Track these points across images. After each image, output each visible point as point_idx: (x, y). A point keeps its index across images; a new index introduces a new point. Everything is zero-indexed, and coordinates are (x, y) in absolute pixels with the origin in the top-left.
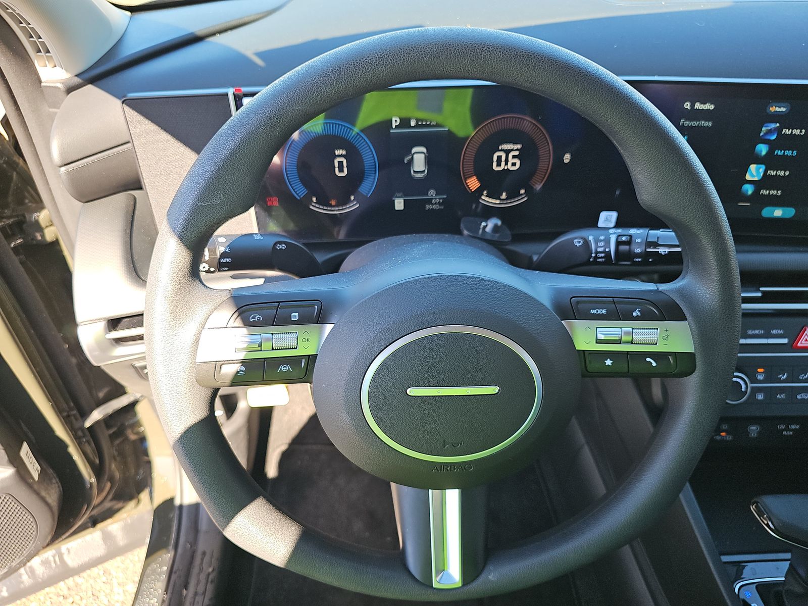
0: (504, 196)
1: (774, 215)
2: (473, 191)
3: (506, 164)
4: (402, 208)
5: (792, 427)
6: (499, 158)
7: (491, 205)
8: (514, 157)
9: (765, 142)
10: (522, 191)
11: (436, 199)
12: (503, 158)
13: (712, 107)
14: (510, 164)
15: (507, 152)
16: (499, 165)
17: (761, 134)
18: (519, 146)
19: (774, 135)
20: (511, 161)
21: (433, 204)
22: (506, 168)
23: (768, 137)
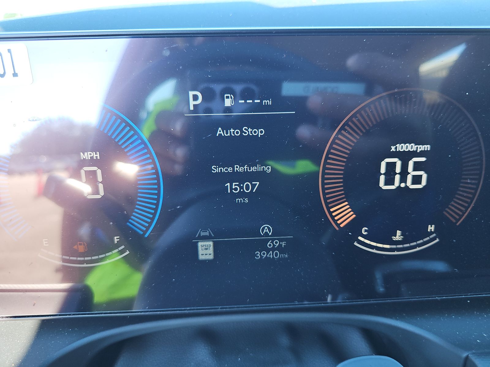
0: (398, 236)
2: (342, 226)
3: (403, 179)
4: (211, 257)
6: (391, 167)
7: (374, 251)
8: (417, 166)
10: (431, 228)
11: (273, 240)
12: (398, 169)
14: (409, 178)
15: (405, 157)
16: (390, 181)
18: (427, 147)
20: (412, 172)
21: (268, 251)
22: (403, 185)
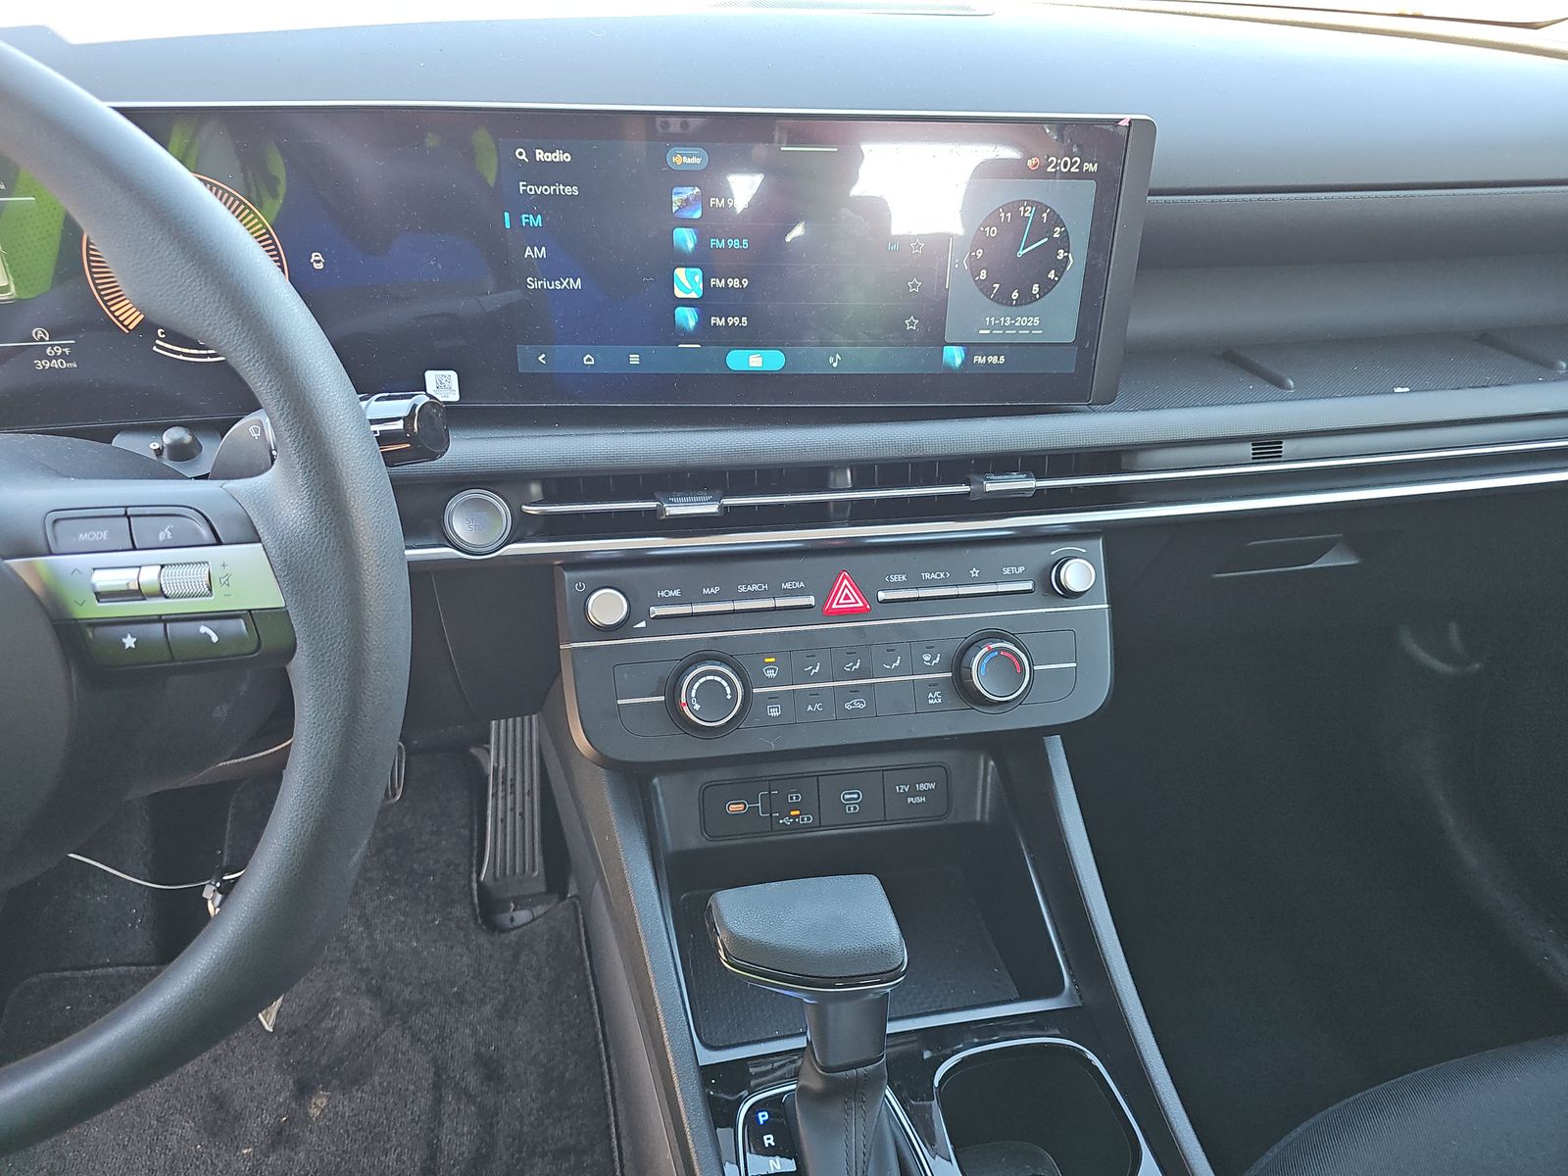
1: (751, 364)
2: (131, 328)
5: (922, 787)
7: (180, 357)
9: (687, 223)
11: (53, 345)
13: (567, 157)
17: (675, 208)
19: (696, 210)
23: (687, 214)
